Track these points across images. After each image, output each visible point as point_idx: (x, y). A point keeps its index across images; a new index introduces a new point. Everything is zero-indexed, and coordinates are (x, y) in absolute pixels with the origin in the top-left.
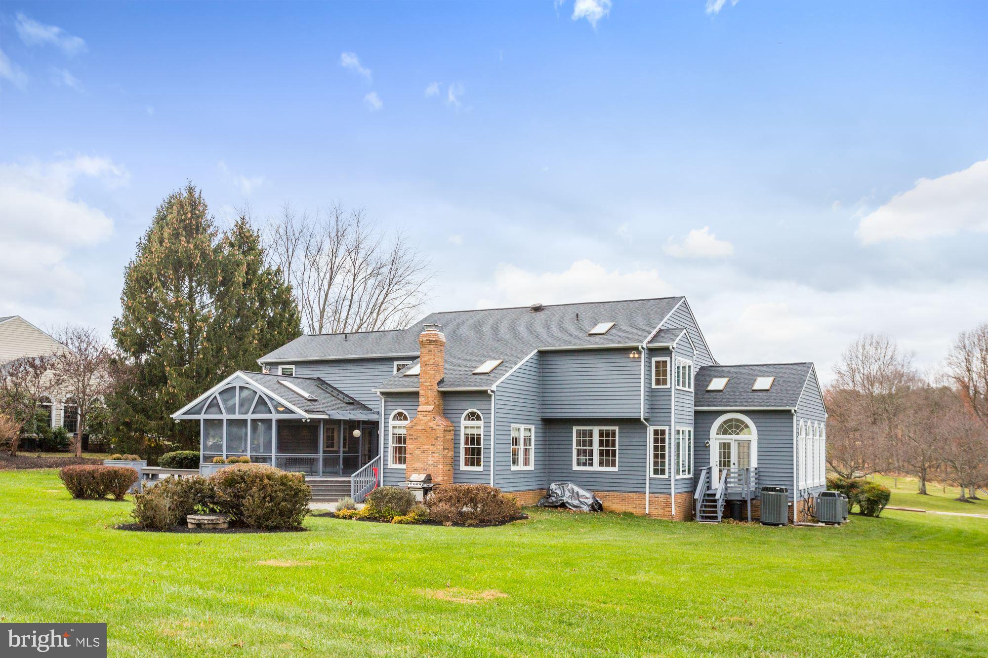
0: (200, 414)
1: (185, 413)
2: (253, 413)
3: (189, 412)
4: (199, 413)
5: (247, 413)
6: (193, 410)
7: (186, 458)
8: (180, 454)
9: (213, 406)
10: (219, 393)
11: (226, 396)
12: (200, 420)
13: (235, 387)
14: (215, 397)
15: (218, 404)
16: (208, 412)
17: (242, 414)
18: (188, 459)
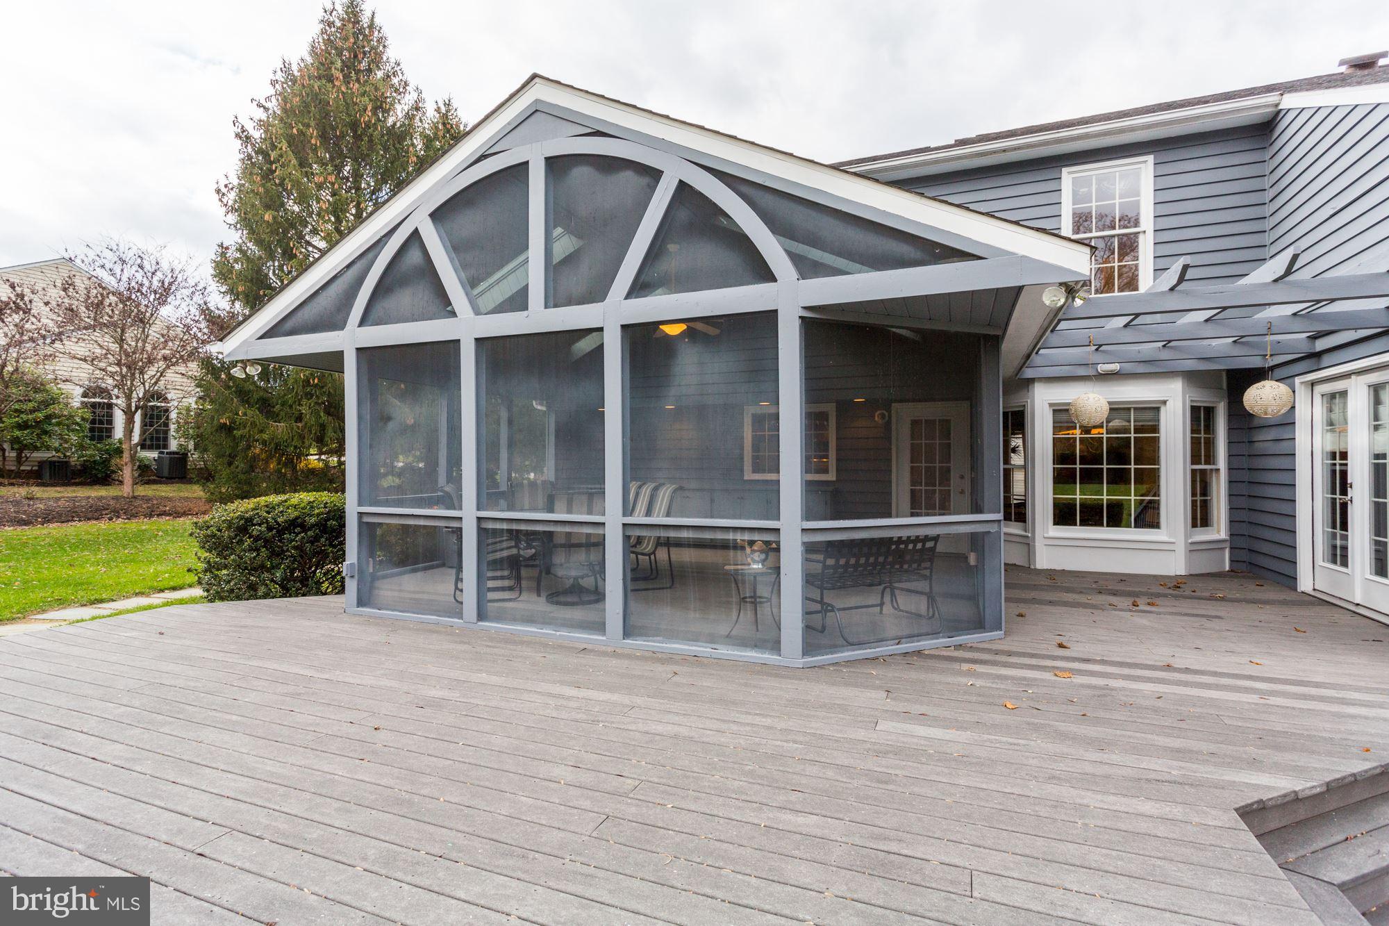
0: (341, 326)
1: (270, 333)
2: (640, 287)
3: (289, 325)
4: (333, 322)
5: (596, 294)
6: (308, 314)
7: (296, 524)
8: (270, 508)
9: (404, 282)
10: (436, 216)
11: (469, 223)
12: (339, 355)
13: (520, 171)
14: (416, 233)
15: (429, 271)
16: (378, 310)
17: (570, 302)
18: (304, 528)
